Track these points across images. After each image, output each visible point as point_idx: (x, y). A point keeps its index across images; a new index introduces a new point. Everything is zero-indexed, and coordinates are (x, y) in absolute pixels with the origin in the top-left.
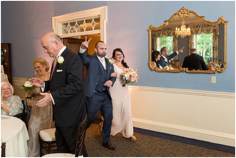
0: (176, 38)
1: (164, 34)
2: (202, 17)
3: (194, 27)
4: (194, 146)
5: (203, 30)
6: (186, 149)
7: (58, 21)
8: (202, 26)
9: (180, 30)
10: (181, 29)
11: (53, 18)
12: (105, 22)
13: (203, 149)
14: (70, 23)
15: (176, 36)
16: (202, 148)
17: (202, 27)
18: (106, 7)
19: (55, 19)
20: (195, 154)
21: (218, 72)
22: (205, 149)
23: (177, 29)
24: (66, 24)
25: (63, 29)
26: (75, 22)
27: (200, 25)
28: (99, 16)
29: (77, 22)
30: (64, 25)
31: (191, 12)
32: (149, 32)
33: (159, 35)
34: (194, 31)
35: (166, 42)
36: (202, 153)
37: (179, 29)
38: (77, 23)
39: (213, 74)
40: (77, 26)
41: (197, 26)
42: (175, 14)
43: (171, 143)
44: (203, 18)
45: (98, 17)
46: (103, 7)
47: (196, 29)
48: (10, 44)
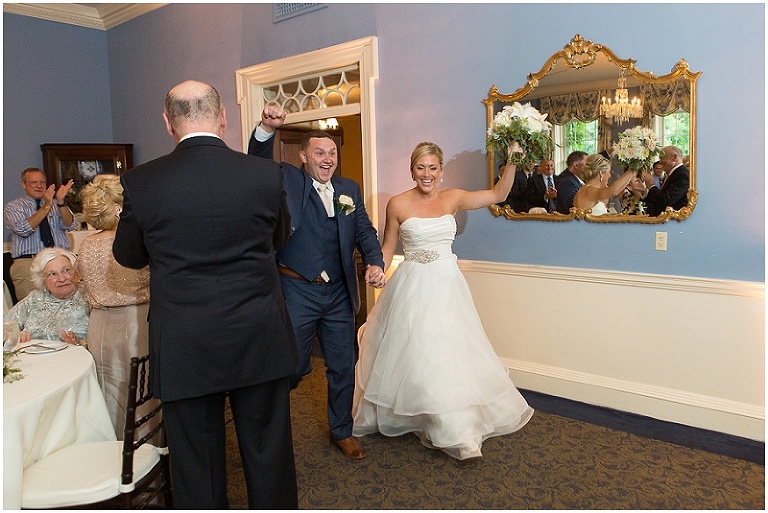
0: (607, 125)
1: (572, 115)
2: (630, 61)
3: (655, 95)
4: (604, 429)
5: (681, 103)
6: (576, 437)
7: (251, 81)
8: (680, 92)
9: (613, 102)
10: (617, 98)
11: (239, 73)
12: (372, 80)
13: (628, 437)
14: (284, 86)
15: (607, 121)
16: (625, 434)
17: (680, 95)
18: (375, 39)
19: (243, 75)
20: (600, 452)
21: (672, 219)
22: (632, 436)
23: (604, 99)
24: (275, 89)
25: (266, 102)
26: (297, 83)
27: (672, 87)
28: (358, 63)
29: (303, 82)
30: (268, 92)
31: (599, 50)
32: (486, 106)
33: (560, 117)
34: (654, 107)
35: (579, 136)
36: (619, 450)
37: (609, 100)
38: (300, 86)
39: (660, 226)
40: (301, 93)
41: (664, 93)
42: (557, 56)
43: (542, 419)
44: (632, 66)
45: (356, 67)
46: (367, 40)
47: (660, 101)
48: (132, 145)
